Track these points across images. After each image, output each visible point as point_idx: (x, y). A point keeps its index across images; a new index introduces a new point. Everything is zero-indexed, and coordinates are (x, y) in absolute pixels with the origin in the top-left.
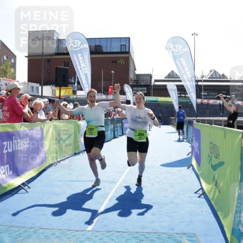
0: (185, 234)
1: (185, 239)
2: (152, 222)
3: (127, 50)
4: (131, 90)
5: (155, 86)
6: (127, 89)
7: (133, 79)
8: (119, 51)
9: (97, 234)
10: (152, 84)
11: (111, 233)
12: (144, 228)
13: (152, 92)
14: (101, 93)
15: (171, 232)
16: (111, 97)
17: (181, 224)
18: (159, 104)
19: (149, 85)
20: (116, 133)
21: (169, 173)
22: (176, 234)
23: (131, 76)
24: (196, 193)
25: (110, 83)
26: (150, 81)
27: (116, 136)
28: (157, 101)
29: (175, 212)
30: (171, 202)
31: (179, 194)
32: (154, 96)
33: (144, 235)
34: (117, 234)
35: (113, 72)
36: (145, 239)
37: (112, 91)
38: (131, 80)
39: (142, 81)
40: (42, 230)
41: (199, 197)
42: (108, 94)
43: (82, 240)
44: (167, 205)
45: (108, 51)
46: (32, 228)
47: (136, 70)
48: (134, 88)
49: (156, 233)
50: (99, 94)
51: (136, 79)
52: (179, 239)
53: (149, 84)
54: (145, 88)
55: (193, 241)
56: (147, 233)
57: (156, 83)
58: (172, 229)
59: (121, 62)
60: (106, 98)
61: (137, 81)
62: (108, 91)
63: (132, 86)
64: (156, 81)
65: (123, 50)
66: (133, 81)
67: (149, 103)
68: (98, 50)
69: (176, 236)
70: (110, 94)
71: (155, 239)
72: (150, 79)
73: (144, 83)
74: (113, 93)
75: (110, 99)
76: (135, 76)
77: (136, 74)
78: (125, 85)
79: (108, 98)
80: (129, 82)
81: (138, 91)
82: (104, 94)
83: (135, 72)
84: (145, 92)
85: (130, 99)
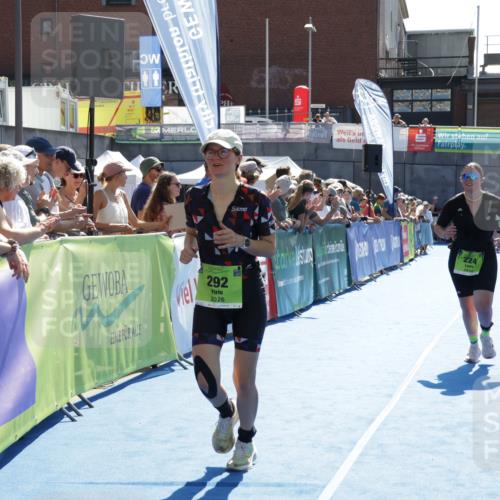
4: (383, 102)
5: (486, 80)
6: (368, 98)
7: (394, 54)
10: (477, 72)
13: (474, 107)
14: (263, 114)
16: (301, 131)
19: (465, 77)
23: (388, 42)
26: (465, 61)
32: (483, 122)
35: (309, 26)
37: (305, 104)
38: (388, 59)
39: (433, 62)
42: (290, 119)
47: (406, 15)
48: (400, 94)
50: (255, 119)
51: (405, 54)
53: (463, 72)
54: (447, 93)
60: (280, 135)
61: (410, 63)
62: (291, 106)
63: (388, 87)
64: (491, 59)
66: (394, 64)
70: (300, 119)
72: (465, 52)
73: (439, 71)
74: (310, 113)
75: (298, 139)
76: (404, 39)
77: (405, 32)
78: (360, 82)
79: (289, 136)
80: (377, 70)
81: (415, 104)
82: (274, 119)
83: (401, 25)
84: (446, 107)
85: (379, 143)
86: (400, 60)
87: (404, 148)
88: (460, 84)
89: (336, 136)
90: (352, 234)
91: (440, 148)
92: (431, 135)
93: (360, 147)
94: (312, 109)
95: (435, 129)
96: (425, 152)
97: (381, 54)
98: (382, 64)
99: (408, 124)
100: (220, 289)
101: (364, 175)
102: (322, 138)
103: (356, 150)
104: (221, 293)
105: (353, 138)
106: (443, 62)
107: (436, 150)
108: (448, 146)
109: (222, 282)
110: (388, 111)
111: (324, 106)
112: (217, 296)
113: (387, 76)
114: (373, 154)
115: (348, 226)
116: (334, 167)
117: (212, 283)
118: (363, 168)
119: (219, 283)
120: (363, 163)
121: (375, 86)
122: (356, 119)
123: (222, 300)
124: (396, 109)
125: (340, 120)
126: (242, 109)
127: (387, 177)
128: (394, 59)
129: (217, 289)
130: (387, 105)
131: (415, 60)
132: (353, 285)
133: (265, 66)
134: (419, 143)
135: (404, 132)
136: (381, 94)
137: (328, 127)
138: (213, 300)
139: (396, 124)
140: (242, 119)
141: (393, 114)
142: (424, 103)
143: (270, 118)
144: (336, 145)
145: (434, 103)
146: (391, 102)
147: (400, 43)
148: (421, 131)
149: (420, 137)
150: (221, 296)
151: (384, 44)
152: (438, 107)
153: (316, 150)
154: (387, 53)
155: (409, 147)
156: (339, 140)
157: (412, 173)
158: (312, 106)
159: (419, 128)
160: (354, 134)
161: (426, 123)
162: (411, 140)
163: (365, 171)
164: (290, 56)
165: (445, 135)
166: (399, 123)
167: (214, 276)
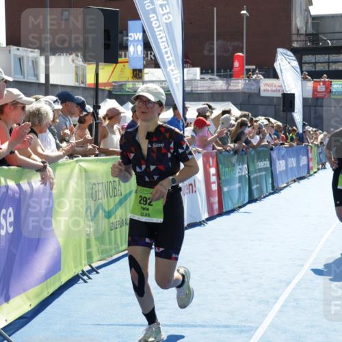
4: (296, 64)
6: (286, 63)
7: (303, 31)
14: (212, 73)
16: (239, 85)
20: (254, 187)
23: (298, 22)
25: (236, 44)
27: (256, 195)
35: (244, 12)
37: (241, 66)
38: (298, 34)
39: (330, 36)
42: (231, 76)
47: (311, 4)
48: (306, 58)
50: (207, 77)
51: (310, 30)
54: (340, 57)
60: (224, 88)
61: (314, 37)
62: (231, 67)
63: (299, 53)
66: (303, 38)
70: (238, 76)
73: (334, 42)
74: (245, 72)
75: (237, 90)
76: (310, 21)
77: (311, 16)
78: (280, 50)
79: (230, 88)
80: (291, 42)
81: (317, 65)
82: (220, 76)
83: (308, 11)
84: (339, 67)
85: (292, 92)
86: (307, 35)
87: (310, 95)
89: (262, 88)
90: (274, 155)
91: (335, 95)
92: (328, 86)
93: (279, 95)
94: (247, 69)
95: (331, 82)
97: (294, 31)
98: (294, 37)
99: (313, 78)
100: (147, 206)
101: (282, 114)
102: (253, 88)
103: (277, 97)
104: (148, 209)
105: (274, 89)
106: (337, 36)
107: (332, 97)
108: (341, 93)
109: (148, 201)
110: (299, 70)
111: (254, 67)
112: (145, 212)
113: (298, 46)
114: (288, 99)
115: (272, 149)
116: (261, 109)
117: (142, 202)
118: (282, 109)
119: (146, 201)
120: (281, 106)
121: (290, 53)
122: (276, 76)
123: (148, 215)
124: (304, 69)
125: (265, 77)
126: (198, 70)
127: (298, 115)
128: (303, 34)
129: (145, 206)
130: (298, 66)
131: (317, 35)
132: (276, 190)
133: (213, 40)
134: (320, 92)
135: (310, 85)
136: (294, 58)
137: (257, 81)
138: (142, 215)
139: (304, 79)
140: (198, 76)
141: (302, 72)
142: (323, 64)
143: (217, 75)
144: (263, 94)
145: (331, 64)
146: (301, 64)
147: (307, 23)
148: (321, 84)
149: (321, 88)
150: (147, 212)
151: (296, 24)
152: (334, 67)
153: (249, 97)
154: (298, 30)
155: (313, 94)
156: (264, 91)
157: (315, 113)
158: (247, 67)
159: (320, 82)
160: (275, 86)
161: (325, 78)
162: (315, 90)
163: (284, 111)
164: (231, 33)
165: (339, 86)
166: (306, 78)
167: (143, 196)
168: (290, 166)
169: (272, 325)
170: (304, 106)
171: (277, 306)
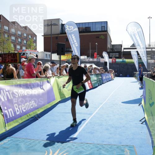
0: (127, 146)
1: (127, 149)
2: (109, 138)
3: (106, 30)
5: (124, 52)
6: (105, 54)
7: (110, 48)
8: (101, 30)
9: (75, 144)
10: (122, 51)
11: (83, 144)
12: (103, 142)
13: (122, 56)
14: (90, 57)
15: (119, 144)
16: (95, 60)
17: (127, 140)
18: (126, 64)
21: (126, 108)
22: (123, 146)
23: (109, 46)
24: (140, 121)
25: (95, 51)
26: (120, 49)
28: (125, 62)
29: (124, 132)
30: (123, 127)
31: (130, 122)
33: (103, 146)
34: (86, 145)
35: (96, 44)
36: (102, 148)
37: (96, 56)
38: (109, 49)
40: (43, 141)
41: (142, 123)
42: (94, 58)
43: (65, 147)
44: (121, 128)
45: (94, 30)
46: (38, 140)
48: (111, 54)
49: (110, 145)
50: (88, 58)
51: (112, 48)
52: (123, 149)
53: (120, 51)
54: (118, 54)
55: (132, 150)
56: (104, 144)
57: (125, 50)
58: (121, 143)
59: (102, 37)
60: (92, 60)
61: (112, 49)
62: (94, 56)
64: (124, 49)
65: (103, 30)
67: (120, 63)
68: (87, 30)
69: (122, 147)
71: (108, 148)
72: (121, 48)
76: (111, 46)
78: (104, 52)
80: (107, 50)
83: (111, 44)
84: (118, 56)
85: (107, 61)
87: (111, 62)
88: (120, 52)
89: (101, 60)
92: (115, 60)
93: (104, 62)
96: (115, 63)
97: (108, 48)
98: (108, 49)
102: (99, 61)
106: (117, 49)
108: (118, 62)
111: (99, 56)
113: (109, 51)
114: (106, 63)
116: (100, 65)
120: (104, 64)
122: (104, 58)
124: (110, 56)
126: (86, 56)
127: (108, 67)
135: (111, 60)
137: (100, 59)
140: (86, 58)
142: (114, 55)
144: (101, 62)
149: (114, 61)
152: (117, 56)
157: (113, 66)
160: (103, 60)
161: (114, 58)
164: (94, 48)
165: (118, 60)
168: (107, 78)
169: (97, 113)
170: (109, 64)
171: (98, 109)
